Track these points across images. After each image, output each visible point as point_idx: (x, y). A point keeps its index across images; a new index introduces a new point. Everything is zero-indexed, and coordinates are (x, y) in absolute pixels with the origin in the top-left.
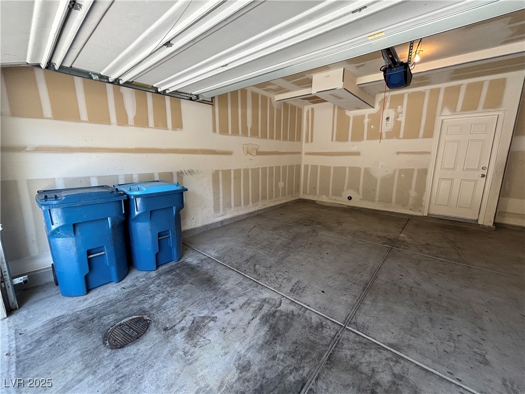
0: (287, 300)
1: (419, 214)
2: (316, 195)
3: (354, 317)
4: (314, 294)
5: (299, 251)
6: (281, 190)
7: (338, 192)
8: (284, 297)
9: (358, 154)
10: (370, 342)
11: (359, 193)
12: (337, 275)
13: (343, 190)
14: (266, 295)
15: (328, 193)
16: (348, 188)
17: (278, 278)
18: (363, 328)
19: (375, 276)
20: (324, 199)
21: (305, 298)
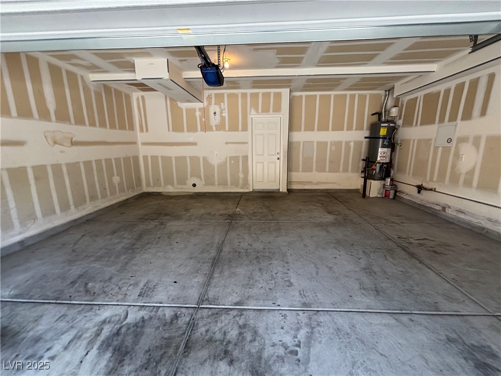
0: (135, 307)
1: (247, 191)
2: (160, 186)
3: (206, 294)
4: (167, 288)
5: (146, 250)
6: (117, 186)
7: (182, 181)
8: (131, 306)
9: (195, 144)
10: (220, 309)
11: (201, 179)
12: (188, 261)
13: (187, 179)
14: (106, 314)
15: (174, 184)
16: (191, 176)
17: (122, 287)
18: (215, 300)
19: (220, 250)
20: (170, 189)
21: (156, 297)
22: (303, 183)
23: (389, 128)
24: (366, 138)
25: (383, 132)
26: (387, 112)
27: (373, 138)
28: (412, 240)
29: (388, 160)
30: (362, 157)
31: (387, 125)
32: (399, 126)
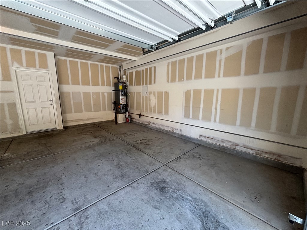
1: (19, 134)
22: (77, 121)
23: (123, 86)
24: (113, 91)
25: (121, 88)
26: (121, 78)
27: (117, 91)
28: (138, 142)
29: (125, 103)
30: (113, 102)
31: (122, 84)
32: (128, 85)
